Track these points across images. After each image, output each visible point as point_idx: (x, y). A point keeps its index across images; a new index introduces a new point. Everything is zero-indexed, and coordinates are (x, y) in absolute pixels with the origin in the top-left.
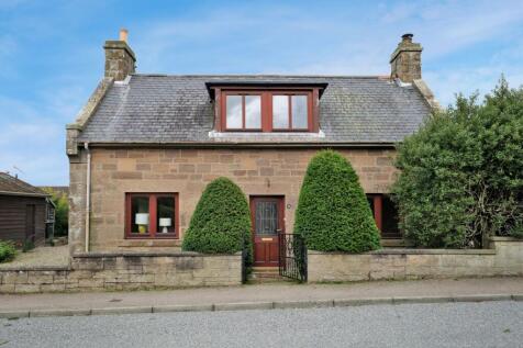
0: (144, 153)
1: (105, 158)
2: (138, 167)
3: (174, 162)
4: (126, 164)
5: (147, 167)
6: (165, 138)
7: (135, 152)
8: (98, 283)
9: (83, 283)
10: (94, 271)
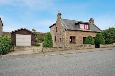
0: (72, 31)
1: (68, 31)
2: (71, 33)
3: (75, 33)
4: (70, 32)
5: (72, 33)
6: (74, 29)
7: (71, 31)
8: (81, 48)
9: (80, 48)
10: (81, 47)
